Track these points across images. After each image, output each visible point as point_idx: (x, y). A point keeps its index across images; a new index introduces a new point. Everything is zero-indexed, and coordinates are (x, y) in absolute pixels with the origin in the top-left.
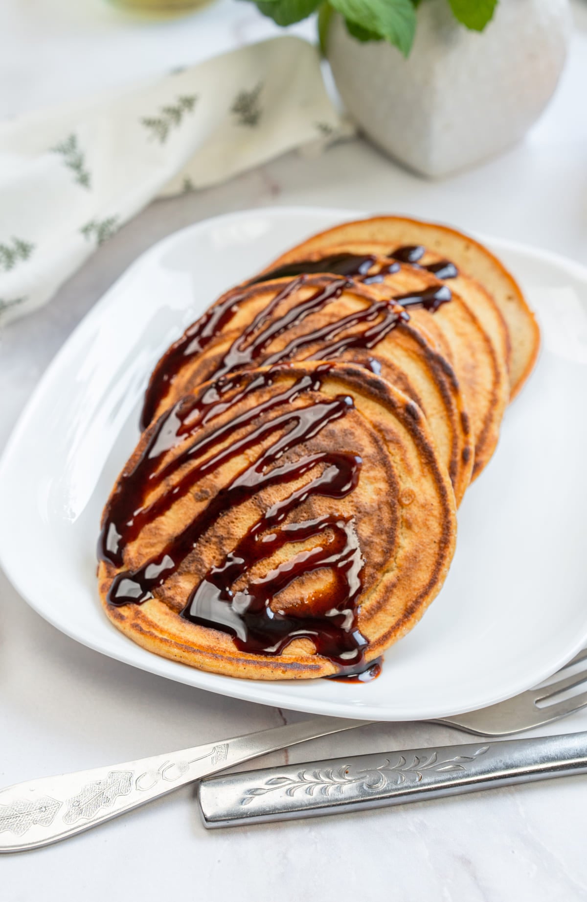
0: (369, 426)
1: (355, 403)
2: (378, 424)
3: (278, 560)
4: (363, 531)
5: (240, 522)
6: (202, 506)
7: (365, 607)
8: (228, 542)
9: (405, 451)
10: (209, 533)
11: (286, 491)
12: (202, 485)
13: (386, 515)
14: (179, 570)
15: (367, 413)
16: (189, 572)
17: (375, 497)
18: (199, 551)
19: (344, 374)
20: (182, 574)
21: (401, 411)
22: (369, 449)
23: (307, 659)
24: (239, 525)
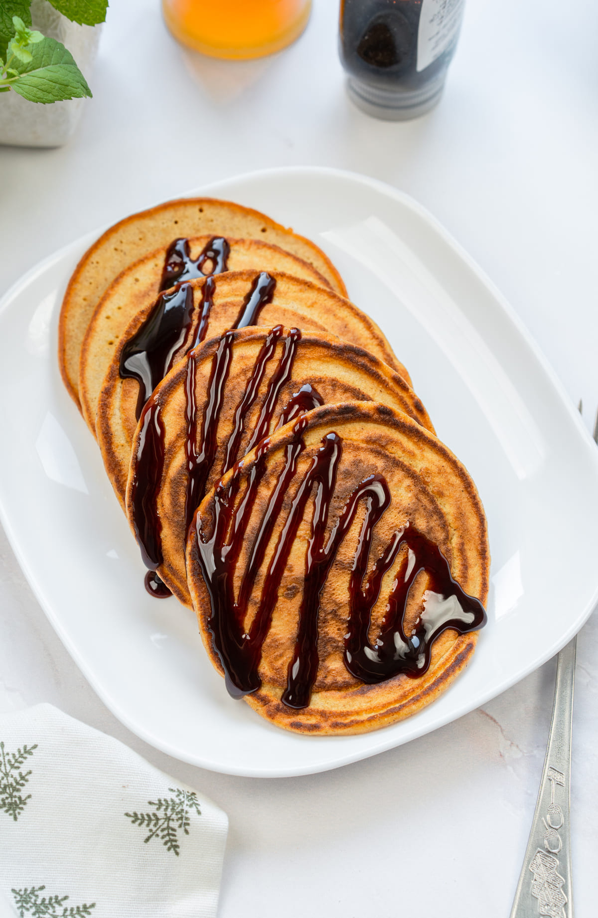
0: (364, 445)
1: (340, 434)
2: (369, 439)
3: (386, 595)
4: (421, 525)
5: (338, 590)
6: (298, 599)
7: (458, 575)
8: (341, 610)
9: (401, 443)
10: (322, 615)
11: (354, 542)
12: (286, 584)
13: (425, 501)
14: (320, 659)
15: (354, 436)
16: (330, 654)
17: (410, 495)
18: (324, 633)
19: (318, 420)
20: (325, 659)
21: (376, 416)
22: (380, 463)
23: (458, 646)
24: (339, 592)
